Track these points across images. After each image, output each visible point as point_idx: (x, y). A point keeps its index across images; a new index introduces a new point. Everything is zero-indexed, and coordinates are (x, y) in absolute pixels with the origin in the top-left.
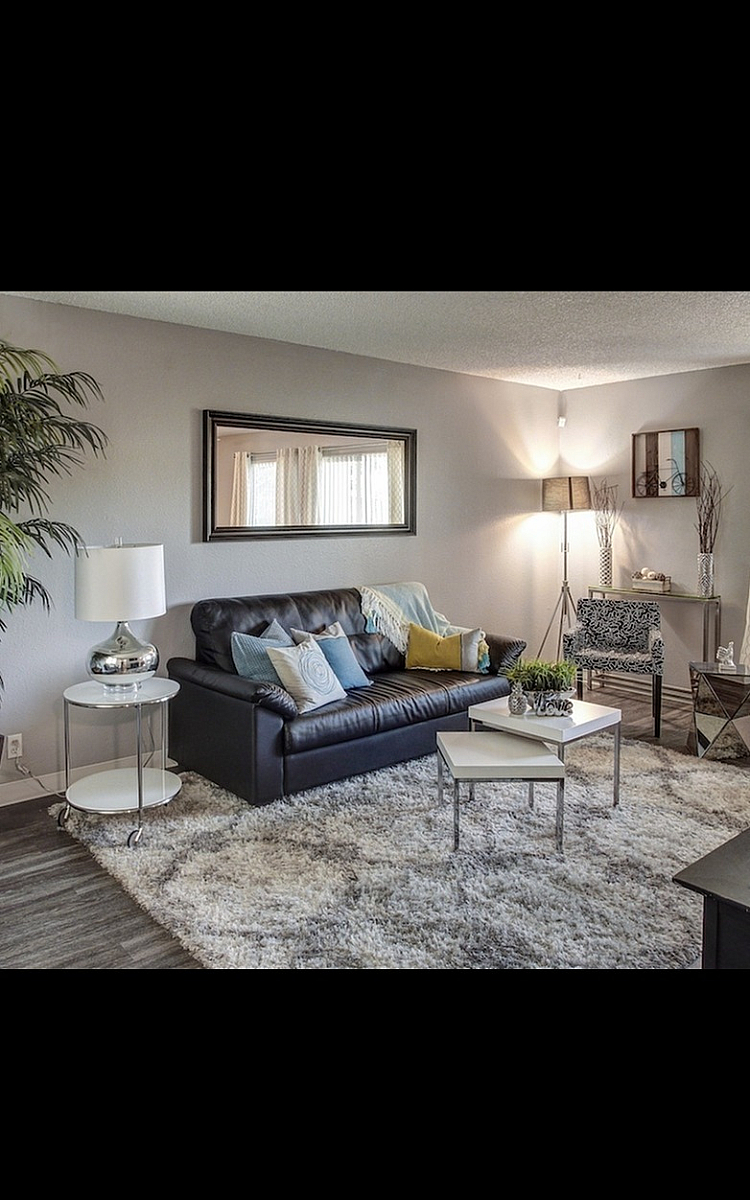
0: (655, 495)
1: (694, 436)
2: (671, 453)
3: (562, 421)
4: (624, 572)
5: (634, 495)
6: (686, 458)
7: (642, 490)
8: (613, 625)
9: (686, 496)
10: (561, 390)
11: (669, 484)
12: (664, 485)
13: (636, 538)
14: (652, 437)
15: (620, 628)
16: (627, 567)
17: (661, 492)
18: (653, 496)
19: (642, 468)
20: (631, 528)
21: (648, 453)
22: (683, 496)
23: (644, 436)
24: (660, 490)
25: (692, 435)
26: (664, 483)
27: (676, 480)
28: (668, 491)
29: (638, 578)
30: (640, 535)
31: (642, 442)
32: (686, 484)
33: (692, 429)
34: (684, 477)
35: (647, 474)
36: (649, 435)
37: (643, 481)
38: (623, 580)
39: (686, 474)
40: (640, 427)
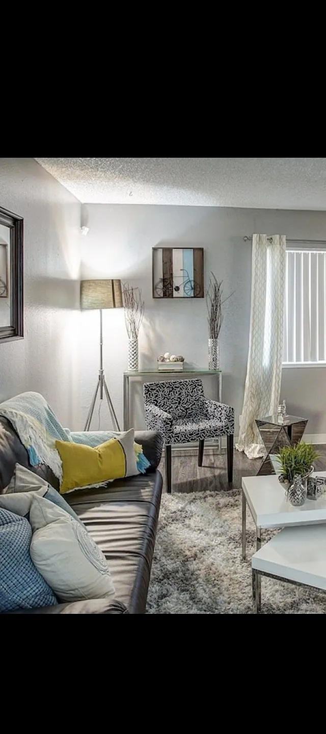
0: (170, 296)
1: (199, 254)
2: (182, 264)
3: (86, 230)
4: (144, 356)
5: (154, 297)
6: (194, 270)
7: (160, 292)
8: (174, 402)
9: (194, 297)
10: (83, 202)
11: (181, 288)
12: (177, 289)
13: (154, 330)
14: (168, 252)
15: (179, 403)
16: (146, 353)
17: (175, 294)
18: (169, 297)
19: (160, 275)
20: (150, 322)
21: (164, 263)
22: (192, 297)
23: (161, 250)
24: (175, 292)
25: (199, 253)
26: (177, 287)
27: (187, 285)
28: (181, 293)
29: (162, 361)
30: (158, 328)
31: (160, 254)
32: (194, 288)
33: (200, 249)
34: (193, 283)
35: (164, 280)
36: (165, 250)
37: (161, 285)
38: (144, 363)
39: (194, 281)
40: (157, 243)
